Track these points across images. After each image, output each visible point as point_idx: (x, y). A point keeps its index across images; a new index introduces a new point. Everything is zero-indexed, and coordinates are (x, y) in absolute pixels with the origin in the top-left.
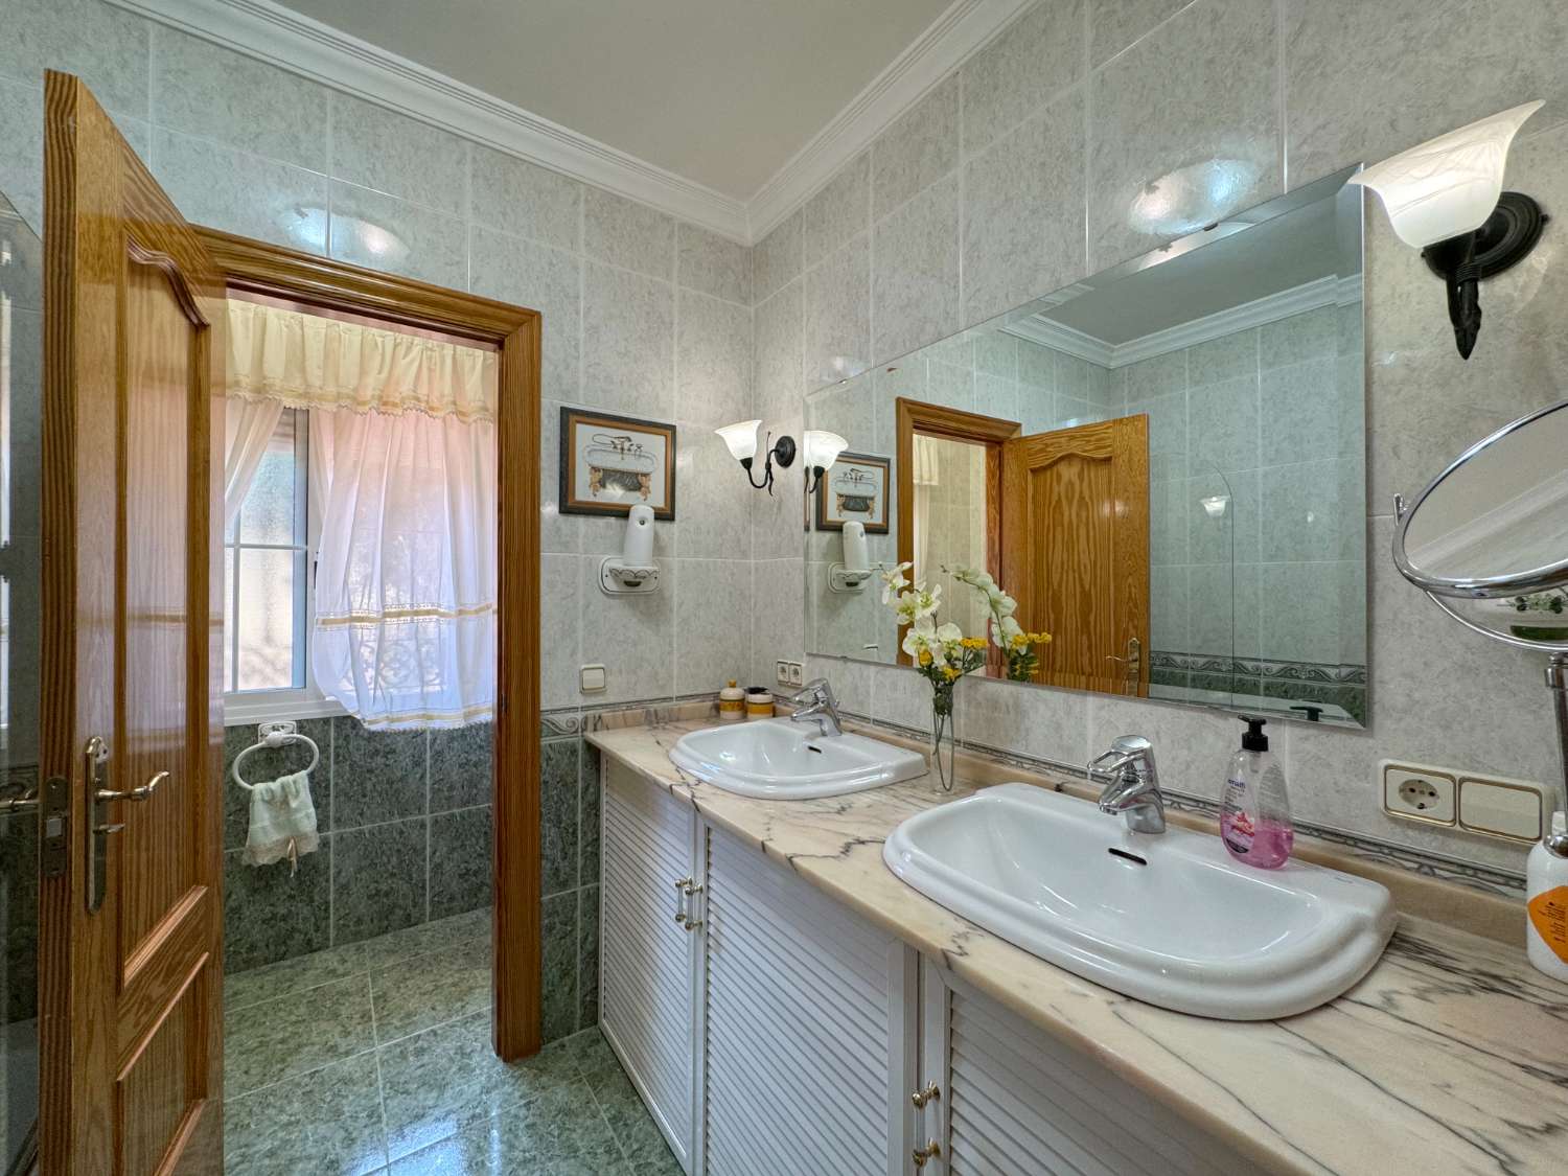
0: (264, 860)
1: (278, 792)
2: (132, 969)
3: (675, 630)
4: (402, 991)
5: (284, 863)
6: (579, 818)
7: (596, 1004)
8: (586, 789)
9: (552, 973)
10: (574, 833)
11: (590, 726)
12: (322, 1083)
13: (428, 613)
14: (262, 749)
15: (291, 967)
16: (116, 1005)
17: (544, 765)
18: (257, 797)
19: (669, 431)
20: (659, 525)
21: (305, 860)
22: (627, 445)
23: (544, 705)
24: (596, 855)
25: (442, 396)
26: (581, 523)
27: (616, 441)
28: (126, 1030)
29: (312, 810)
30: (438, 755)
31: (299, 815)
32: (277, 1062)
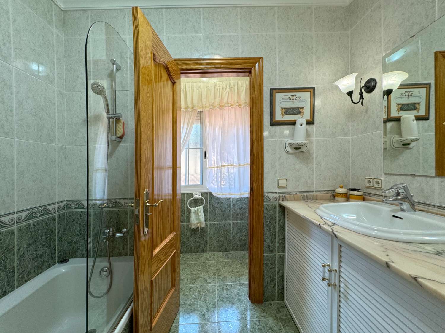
0: (193, 227)
1: (196, 210)
2: (156, 252)
3: (315, 166)
4: (224, 269)
5: (197, 228)
6: (277, 230)
7: (283, 294)
8: (279, 221)
9: (267, 279)
10: (275, 235)
11: (281, 199)
12: (203, 290)
13: (231, 165)
14: (193, 199)
15: (199, 255)
16: (152, 260)
17: (265, 211)
18: (192, 211)
19: (312, 90)
20: (308, 126)
21: (202, 229)
22: (295, 98)
23: (265, 191)
24: (283, 243)
25: (235, 101)
26: (278, 128)
27: (291, 97)
28: (154, 268)
29: (203, 216)
30: (234, 205)
31: (200, 217)
32: (194, 280)
